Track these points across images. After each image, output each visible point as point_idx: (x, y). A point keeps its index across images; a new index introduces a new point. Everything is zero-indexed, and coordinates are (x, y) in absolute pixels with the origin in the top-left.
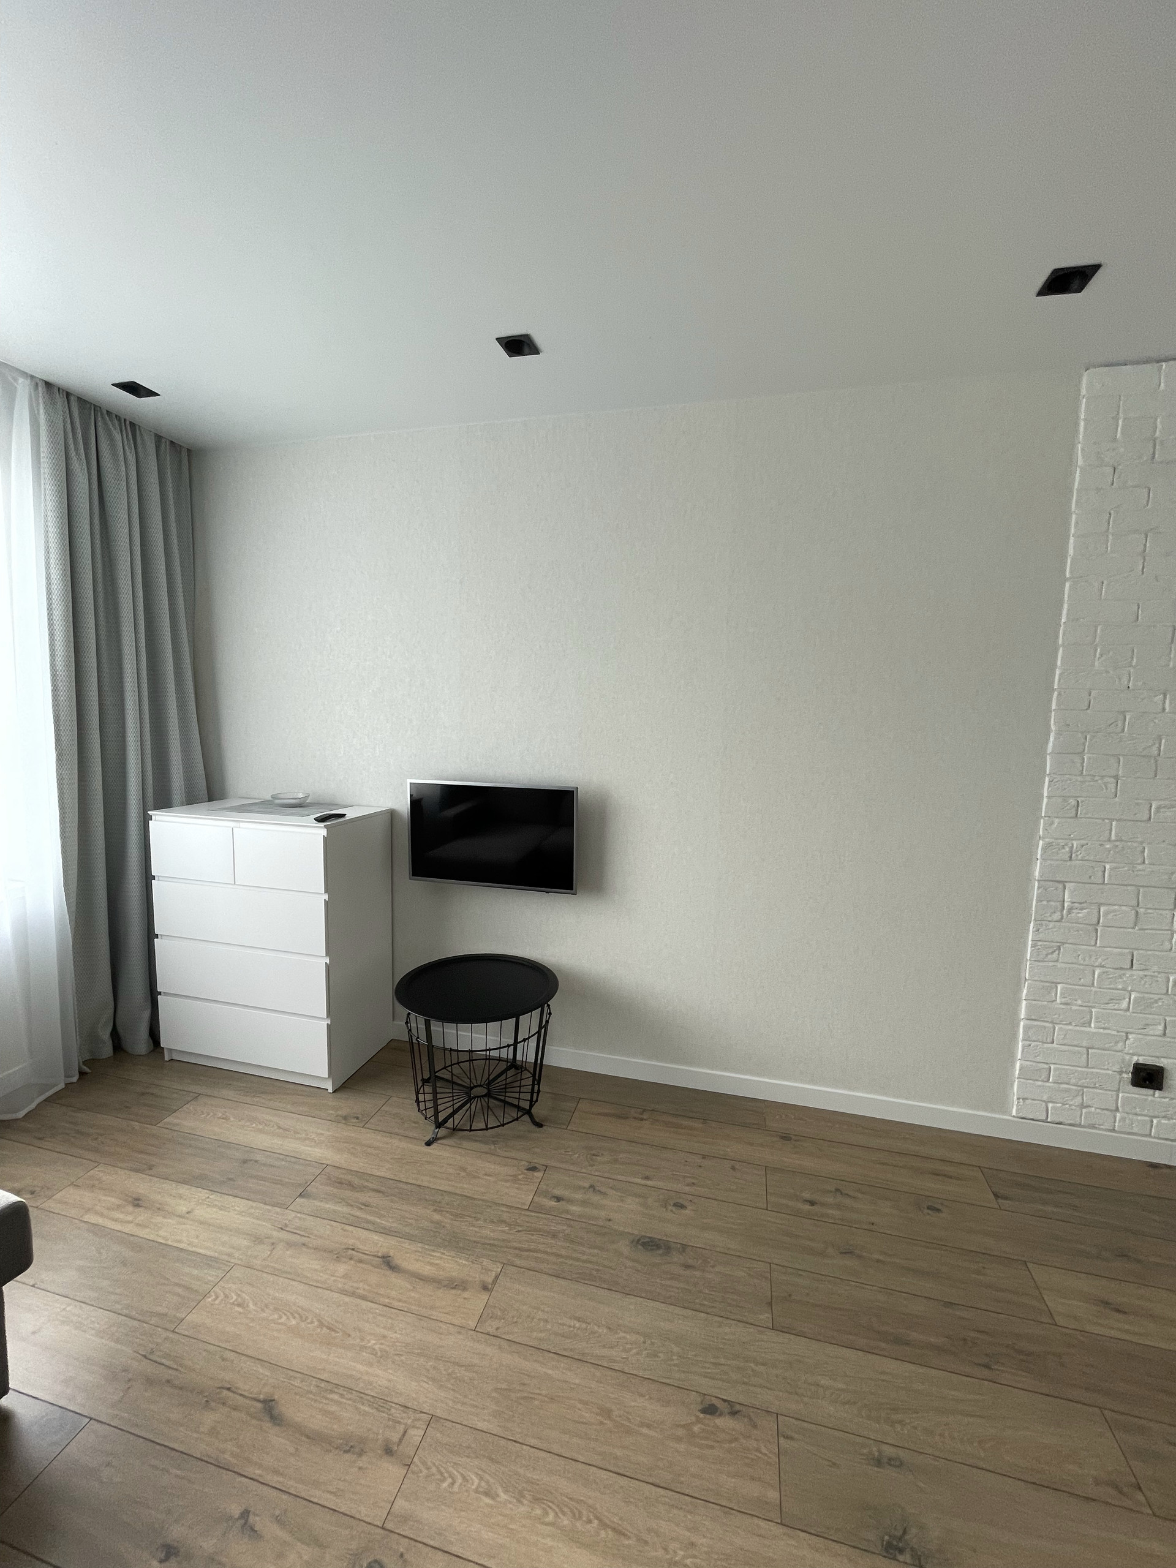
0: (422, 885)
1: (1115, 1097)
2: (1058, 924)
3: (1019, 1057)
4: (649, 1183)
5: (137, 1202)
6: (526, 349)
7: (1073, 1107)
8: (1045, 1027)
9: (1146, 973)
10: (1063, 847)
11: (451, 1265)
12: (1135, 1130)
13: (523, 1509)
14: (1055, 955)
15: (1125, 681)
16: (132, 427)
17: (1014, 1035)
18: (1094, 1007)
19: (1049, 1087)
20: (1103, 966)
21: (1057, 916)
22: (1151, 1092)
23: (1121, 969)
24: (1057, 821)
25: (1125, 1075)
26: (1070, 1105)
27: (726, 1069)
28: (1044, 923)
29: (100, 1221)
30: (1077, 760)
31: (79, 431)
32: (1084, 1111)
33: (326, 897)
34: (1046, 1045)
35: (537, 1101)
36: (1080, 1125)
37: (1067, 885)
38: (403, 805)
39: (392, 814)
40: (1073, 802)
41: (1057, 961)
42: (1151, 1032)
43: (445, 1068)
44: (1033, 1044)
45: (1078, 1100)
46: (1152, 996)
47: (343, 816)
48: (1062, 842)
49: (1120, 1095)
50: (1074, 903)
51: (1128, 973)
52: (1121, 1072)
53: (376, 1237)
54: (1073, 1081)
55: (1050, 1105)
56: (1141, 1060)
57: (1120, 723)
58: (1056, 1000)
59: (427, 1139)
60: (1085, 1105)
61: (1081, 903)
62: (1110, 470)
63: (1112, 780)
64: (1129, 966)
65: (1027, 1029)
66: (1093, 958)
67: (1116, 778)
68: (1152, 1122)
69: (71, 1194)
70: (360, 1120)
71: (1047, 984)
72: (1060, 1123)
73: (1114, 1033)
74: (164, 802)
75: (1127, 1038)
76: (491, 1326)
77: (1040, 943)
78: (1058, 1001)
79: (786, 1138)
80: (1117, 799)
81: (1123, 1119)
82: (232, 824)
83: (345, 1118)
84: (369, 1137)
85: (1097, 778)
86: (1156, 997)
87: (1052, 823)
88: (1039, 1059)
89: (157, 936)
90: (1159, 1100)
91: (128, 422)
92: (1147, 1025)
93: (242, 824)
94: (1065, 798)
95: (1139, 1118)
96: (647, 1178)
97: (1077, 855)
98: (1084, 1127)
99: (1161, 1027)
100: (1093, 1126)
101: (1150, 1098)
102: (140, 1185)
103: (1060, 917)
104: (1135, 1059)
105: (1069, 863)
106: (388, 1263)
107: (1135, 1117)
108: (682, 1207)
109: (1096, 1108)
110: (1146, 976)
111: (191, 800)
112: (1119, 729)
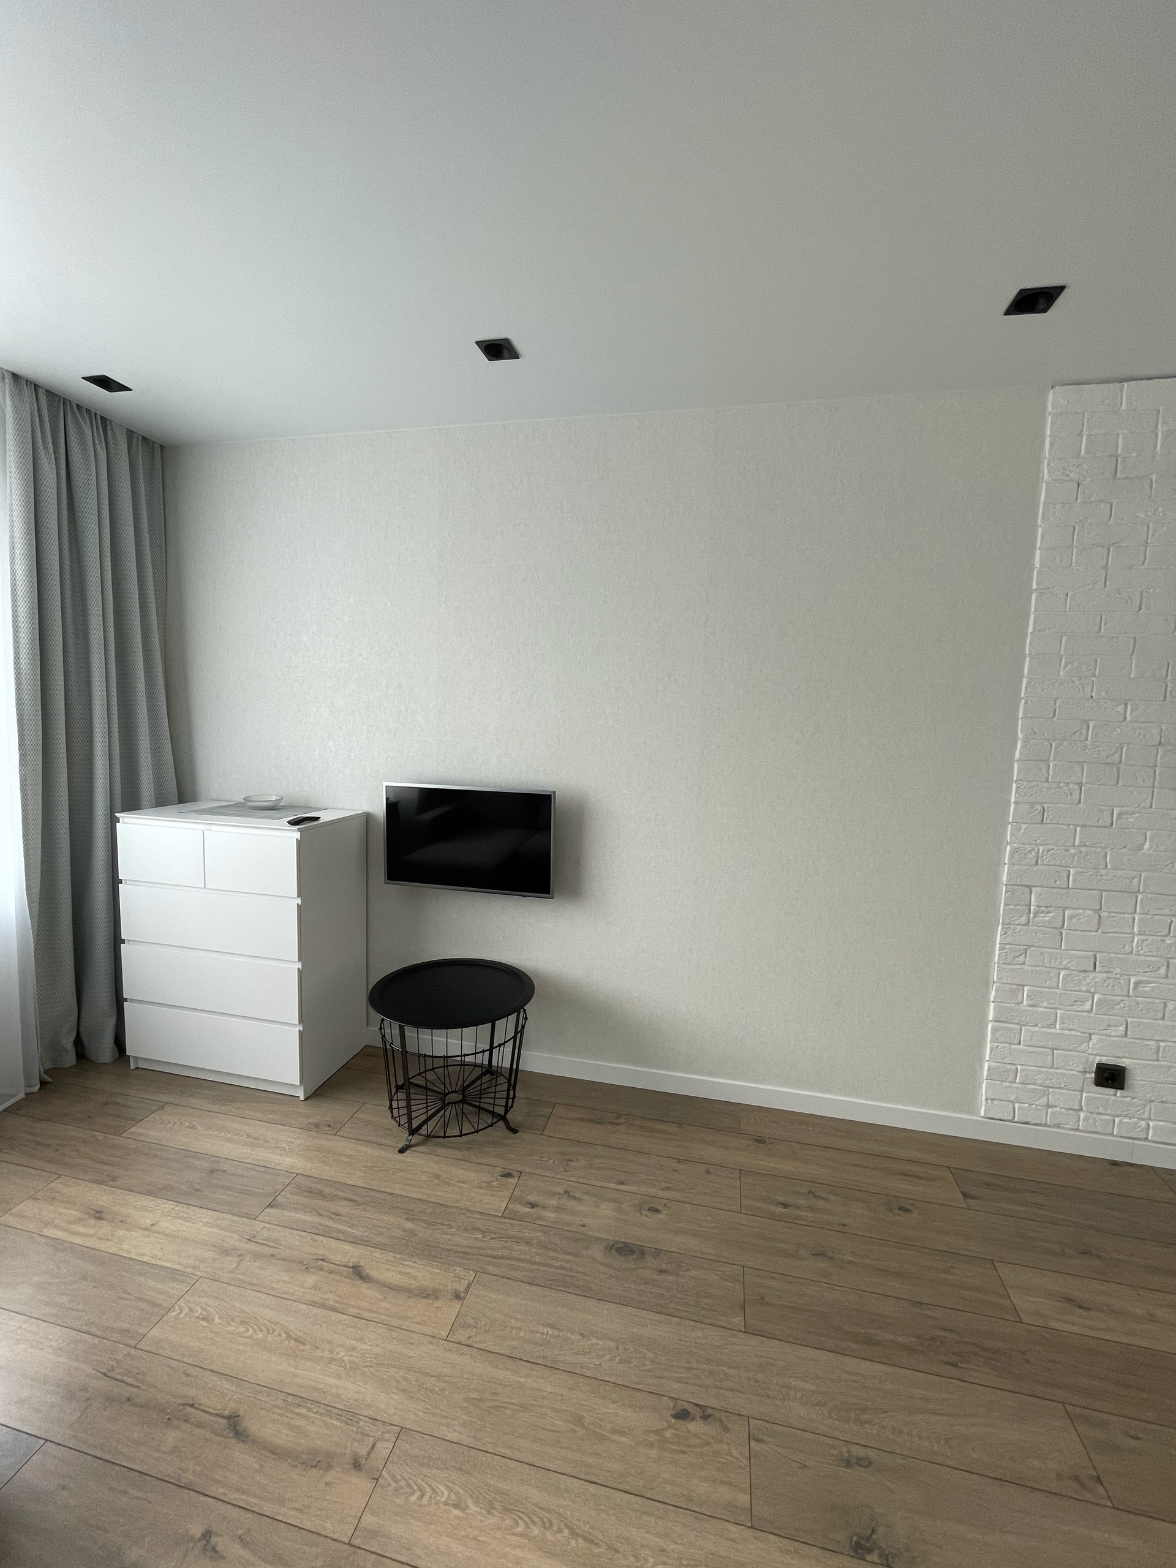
0: (398, 890)
1: (1079, 1097)
2: (1025, 928)
3: (987, 1059)
4: (623, 1187)
5: (99, 1215)
6: (506, 353)
7: (1039, 1107)
8: (1013, 1029)
9: (1109, 975)
10: (1030, 852)
11: (423, 1274)
12: (1099, 1129)
13: (492, 1520)
14: (1022, 958)
15: (1088, 689)
16: (103, 422)
17: (984, 1037)
18: (1060, 1009)
19: (1017, 1088)
20: (1068, 969)
21: (1023, 920)
22: (1112, 1091)
23: (1085, 971)
24: (1024, 826)
25: (1088, 1075)
26: (1036, 1105)
27: (701, 1073)
28: (1012, 927)
29: (59, 1234)
30: (1043, 766)
31: (47, 424)
32: (1050, 1110)
33: (299, 901)
34: (1013, 1047)
35: (512, 1106)
36: (1046, 1125)
37: (1034, 889)
38: (379, 809)
39: (368, 817)
40: (1039, 807)
41: (1024, 964)
42: (1113, 1033)
43: (420, 1074)
44: (1001, 1045)
45: (1044, 1100)
46: (1116, 998)
47: (317, 819)
48: (1029, 848)
49: (1084, 1095)
50: (1040, 907)
51: (1093, 975)
52: (1085, 1072)
53: (347, 1247)
54: (1039, 1082)
55: (1017, 1105)
56: (1104, 1060)
57: (1084, 731)
58: (1022, 1002)
59: (400, 1146)
60: (1050, 1104)
61: (1047, 907)
62: (1076, 485)
63: (1077, 787)
64: (1092, 968)
65: (995, 1030)
66: (1058, 961)
67: (1081, 785)
68: (1114, 1120)
69: (28, 1208)
70: (334, 1128)
71: (1015, 987)
72: (1027, 1123)
73: (1079, 1034)
74: (132, 804)
75: (1090, 1039)
76: (462, 1335)
77: (1008, 947)
78: (1025, 1003)
79: (760, 1141)
80: (1080, 805)
81: (1086, 1119)
82: (203, 827)
83: (317, 1126)
84: (338, 1144)
85: (1062, 785)
86: (1118, 998)
87: (1020, 829)
88: (1007, 1060)
89: (123, 941)
90: (1121, 1099)
91: (99, 417)
92: (1109, 1026)
93: (213, 827)
94: (1032, 804)
95: (1102, 1117)
96: (622, 1183)
97: (1043, 860)
98: (1049, 1126)
99: (1122, 1028)
100: (1058, 1126)
101: (1113, 1098)
102: (101, 1197)
103: (1027, 921)
104: (1098, 1059)
105: (1035, 868)
106: (358, 1273)
107: (1098, 1117)
108: (657, 1211)
109: (1061, 1108)
110: (1109, 978)
111: (161, 802)
112: (1083, 737)
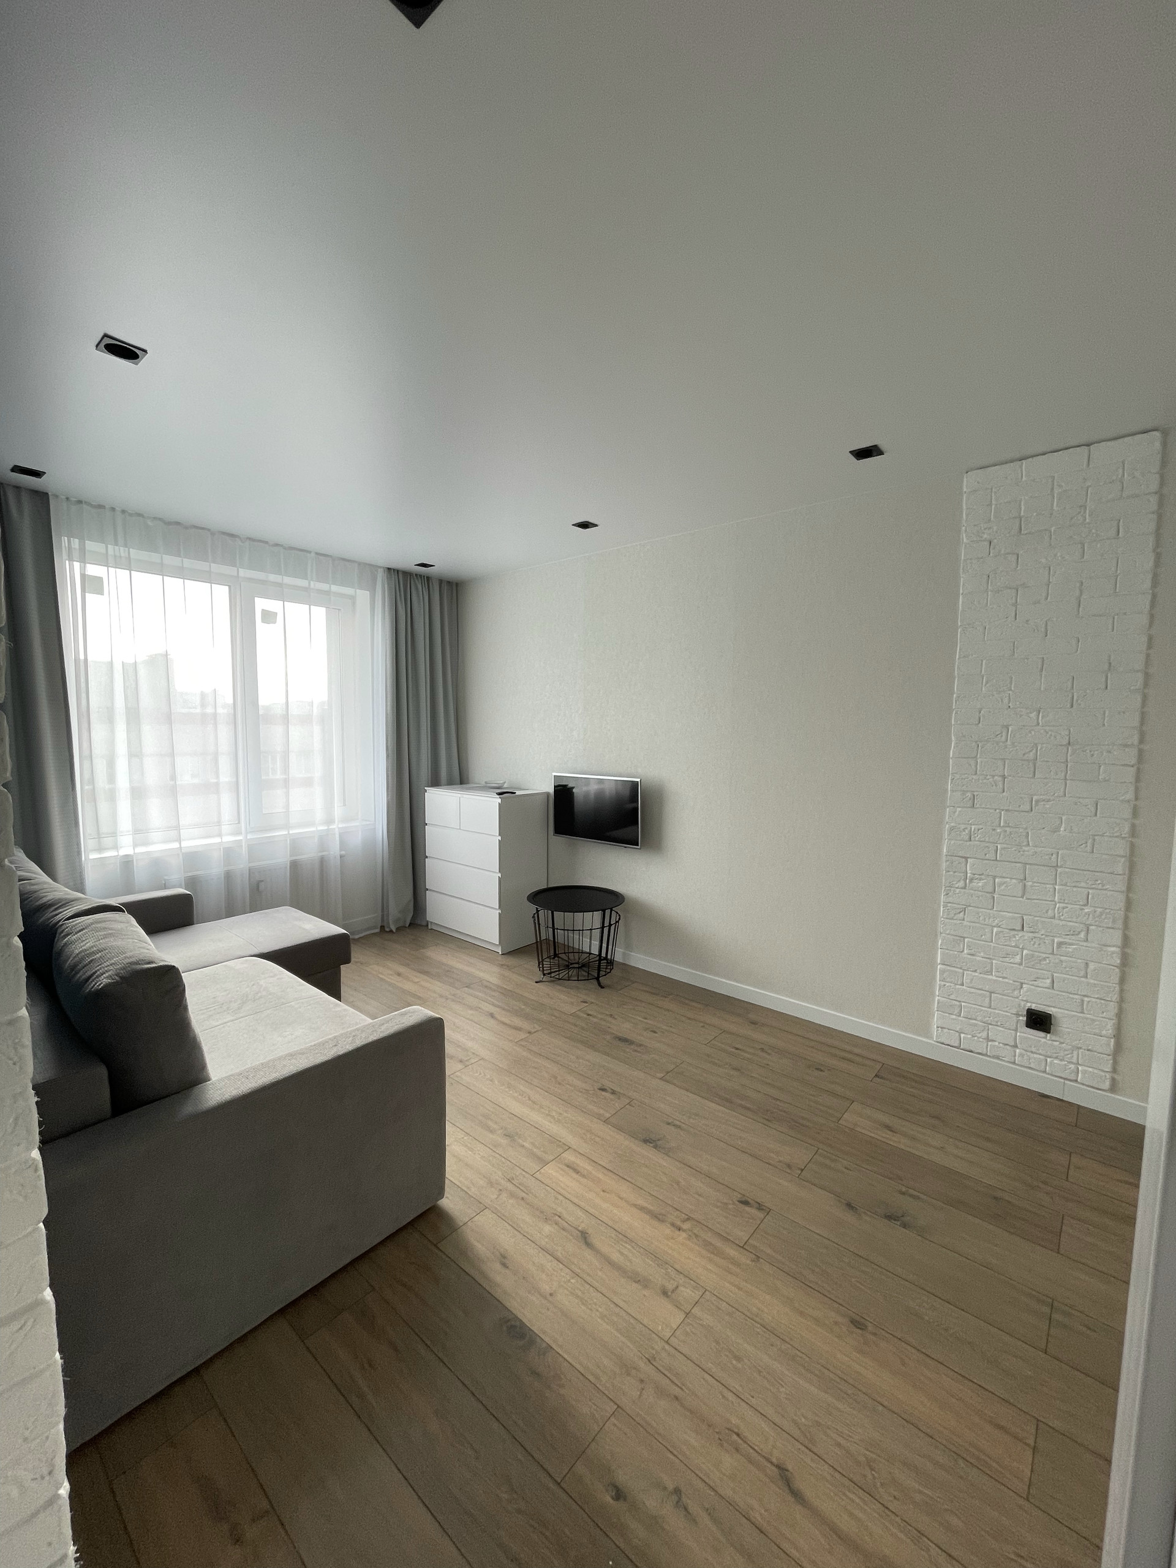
0: (560, 841)
1: (1013, 1035)
2: (963, 890)
3: (937, 994)
6: (590, 526)
7: (981, 1040)
8: (956, 972)
9: (1036, 935)
10: (964, 830)
12: (1032, 1066)
14: (962, 914)
15: (1006, 700)
16: (428, 579)
17: (934, 978)
18: (994, 959)
19: (961, 1021)
20: (999, 927)
22: (1042, 1034)
23: (1014, 930)
24: (959, 809)
25: (1021, 1018)
26: (978, 1038)
28: (952, 889)
30: (972, 762)
32: (990, 1043)
33: (500, 838)
34: (957, 986)
36: (986, 1055)
37: (969, 860)
38: (551, 790)
39: (548, 794)
40: (969, 795)
41: (964, 920)
42: (1040, 985)
44: (948, 984)
45: (984, 1034)
47: (515, 793)
48: (963, 827)
49: (1018, 1034)
50: (974, 875)
51: (1021, 934)
52: (1018, 1015)
54: (979, 1018)
55: (962, 1035)
56: (1034, 1007)
57: (1004, 734)
59: (537, 980)
60: (990, 1038)
61: (980, 875)
62: (987, 544)
63: (1000, 779)
64: (1019, 927)
65: (942, 972)
66: (991, 920)
67: (1004, 777)
68: (1046, 1060)
70: (509, 968)
71: (957, 938)
72: (971, 1052)
73: (1011, 982)
74: (435, 783)
75: (1022, 987)
77: (949, 905)
78: (965, 952)
80: (1004, 794)
81: (1021, 1055)
82: (459, 795)
83: (502, 965)
85: (988, 777)
86: (1044, 955)
87: (955, 812)
88: (952, 997)
89: (427, 857)
90: (1050, 1042)
91: (425, 577)
92: (1038, 978)
93: (464, 796)
94: (964, 792)
95: (1035, 1056)
96: (646, 1019)
97: (975, 837)
98: (989, 1056)
99: (1049, 981)
100: (998, 1058)
101: (1043, 1040)
102: (402, 969)
103: (963, 885)
104: (1029, 1005)
105: (968, 843)
106: (492, 1015)
107: (1032, 1055)
108: (655, 1032)
109: (999, 1043)
111: (450, 783)
112: (1003, 739)
